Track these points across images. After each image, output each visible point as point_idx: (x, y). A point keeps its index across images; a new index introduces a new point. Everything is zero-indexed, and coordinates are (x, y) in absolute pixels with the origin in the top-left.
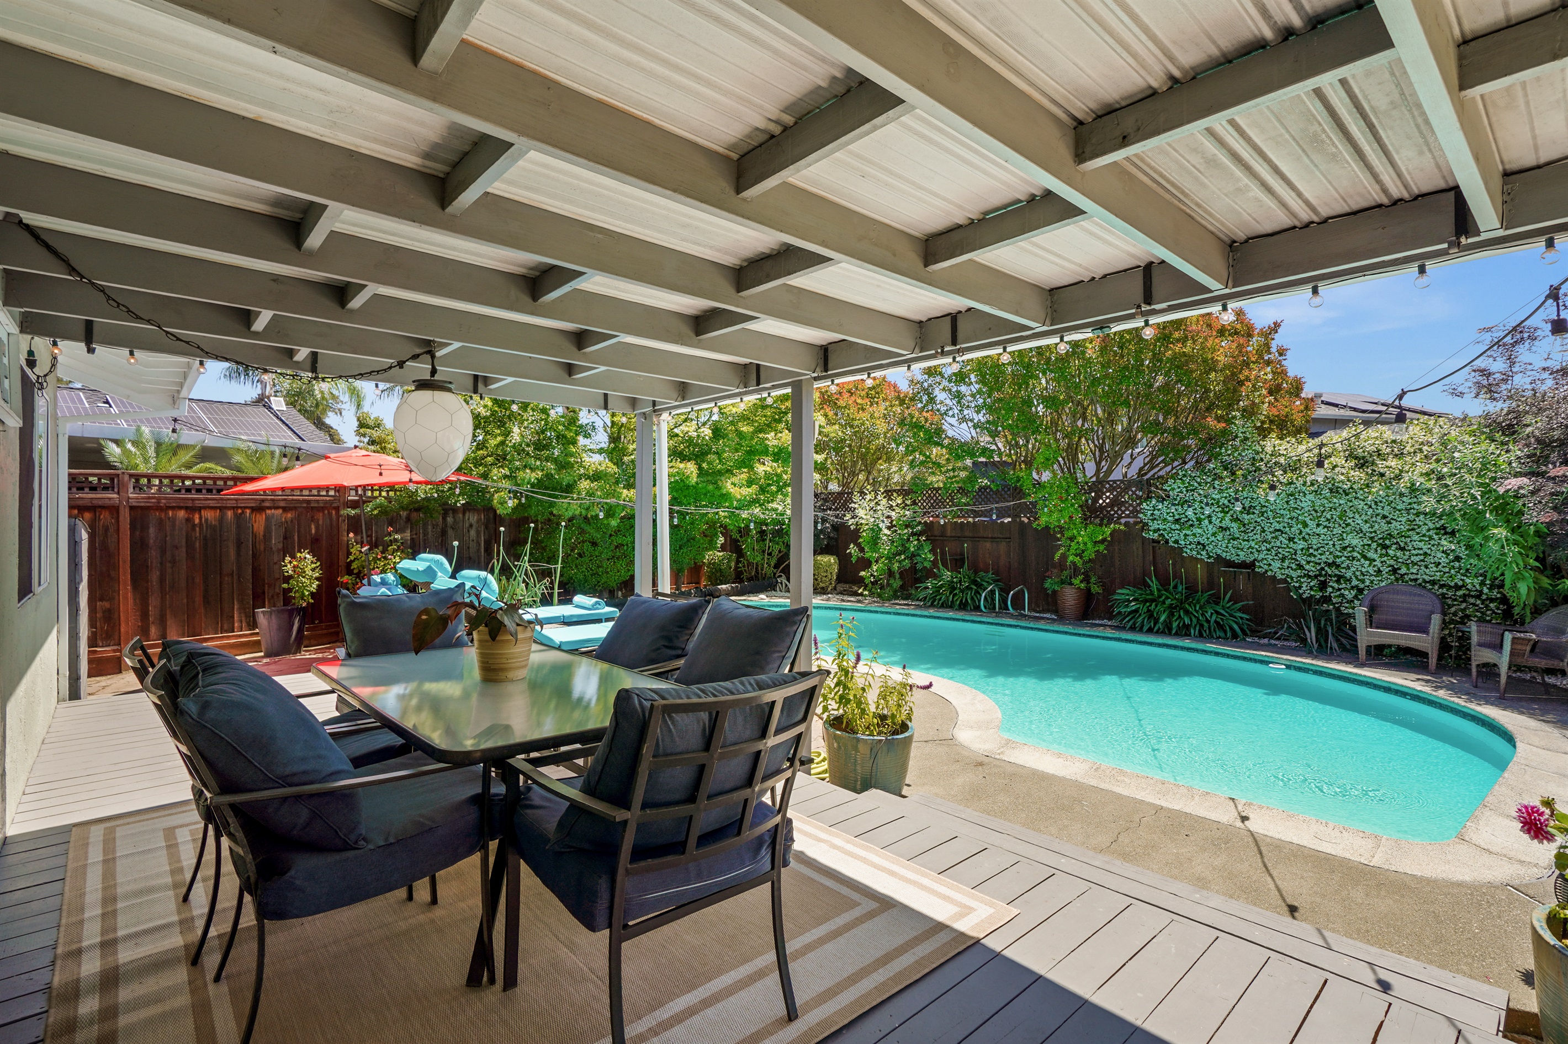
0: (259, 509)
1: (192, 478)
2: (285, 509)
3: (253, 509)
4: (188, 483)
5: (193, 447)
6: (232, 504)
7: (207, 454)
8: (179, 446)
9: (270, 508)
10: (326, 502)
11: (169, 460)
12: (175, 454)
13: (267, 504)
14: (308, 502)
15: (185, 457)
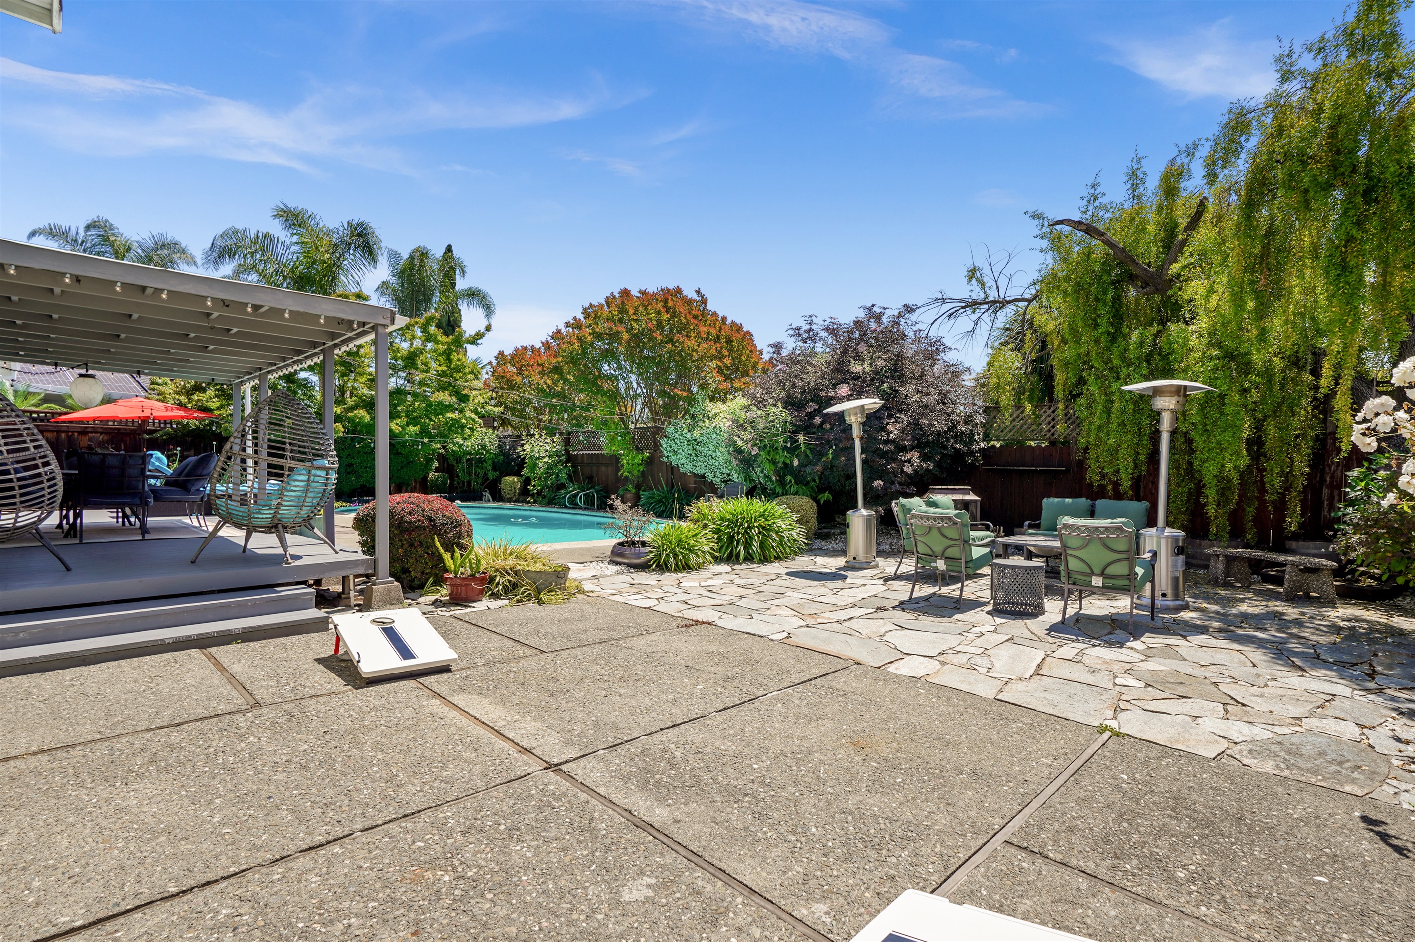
0: (84, 432)
1: (38, 413)
2: (101, 433)
3: (80, 433)
4: (35, 416)
5: (39, 394)
6: (66, 429)
7: (48, 398)
8: (29, 393)
9: (91, 433)
10: (132, 430)
11: (23, 402)
12: (26, 398)
13: (90, 430)
14: (118, 429)
15: (34, 400)
